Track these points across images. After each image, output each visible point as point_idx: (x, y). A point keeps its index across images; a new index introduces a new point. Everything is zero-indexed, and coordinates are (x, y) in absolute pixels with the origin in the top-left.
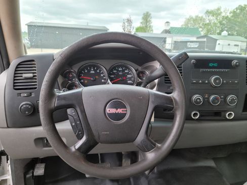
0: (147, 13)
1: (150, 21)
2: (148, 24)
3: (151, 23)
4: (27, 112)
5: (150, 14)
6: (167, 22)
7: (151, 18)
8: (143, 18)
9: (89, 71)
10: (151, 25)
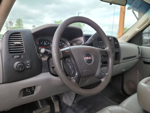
0: (20, 19)
1: (22, 24)
2: (21, 26)
3: (23, 25)
4: (21, 69)
5: (22, 20)
6: (34, 26)
7: (22, 22)
8: (17, 22)
9: (43, 43)
10: (23, 26)
